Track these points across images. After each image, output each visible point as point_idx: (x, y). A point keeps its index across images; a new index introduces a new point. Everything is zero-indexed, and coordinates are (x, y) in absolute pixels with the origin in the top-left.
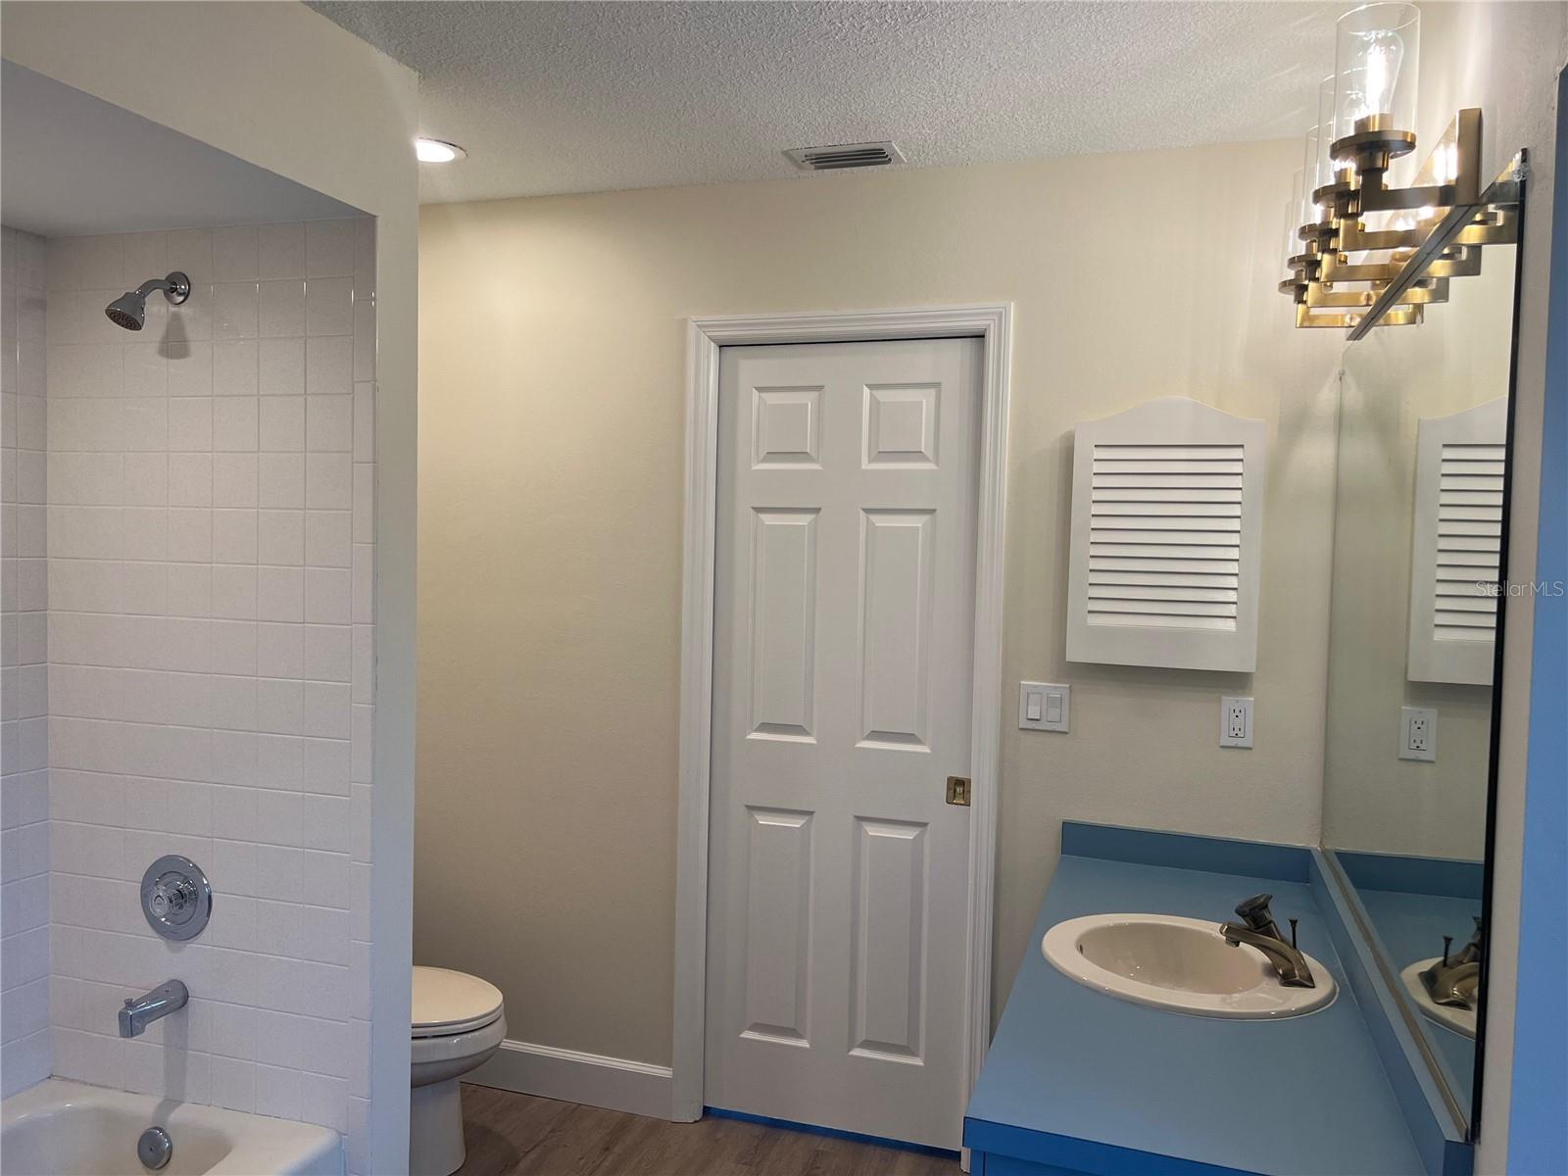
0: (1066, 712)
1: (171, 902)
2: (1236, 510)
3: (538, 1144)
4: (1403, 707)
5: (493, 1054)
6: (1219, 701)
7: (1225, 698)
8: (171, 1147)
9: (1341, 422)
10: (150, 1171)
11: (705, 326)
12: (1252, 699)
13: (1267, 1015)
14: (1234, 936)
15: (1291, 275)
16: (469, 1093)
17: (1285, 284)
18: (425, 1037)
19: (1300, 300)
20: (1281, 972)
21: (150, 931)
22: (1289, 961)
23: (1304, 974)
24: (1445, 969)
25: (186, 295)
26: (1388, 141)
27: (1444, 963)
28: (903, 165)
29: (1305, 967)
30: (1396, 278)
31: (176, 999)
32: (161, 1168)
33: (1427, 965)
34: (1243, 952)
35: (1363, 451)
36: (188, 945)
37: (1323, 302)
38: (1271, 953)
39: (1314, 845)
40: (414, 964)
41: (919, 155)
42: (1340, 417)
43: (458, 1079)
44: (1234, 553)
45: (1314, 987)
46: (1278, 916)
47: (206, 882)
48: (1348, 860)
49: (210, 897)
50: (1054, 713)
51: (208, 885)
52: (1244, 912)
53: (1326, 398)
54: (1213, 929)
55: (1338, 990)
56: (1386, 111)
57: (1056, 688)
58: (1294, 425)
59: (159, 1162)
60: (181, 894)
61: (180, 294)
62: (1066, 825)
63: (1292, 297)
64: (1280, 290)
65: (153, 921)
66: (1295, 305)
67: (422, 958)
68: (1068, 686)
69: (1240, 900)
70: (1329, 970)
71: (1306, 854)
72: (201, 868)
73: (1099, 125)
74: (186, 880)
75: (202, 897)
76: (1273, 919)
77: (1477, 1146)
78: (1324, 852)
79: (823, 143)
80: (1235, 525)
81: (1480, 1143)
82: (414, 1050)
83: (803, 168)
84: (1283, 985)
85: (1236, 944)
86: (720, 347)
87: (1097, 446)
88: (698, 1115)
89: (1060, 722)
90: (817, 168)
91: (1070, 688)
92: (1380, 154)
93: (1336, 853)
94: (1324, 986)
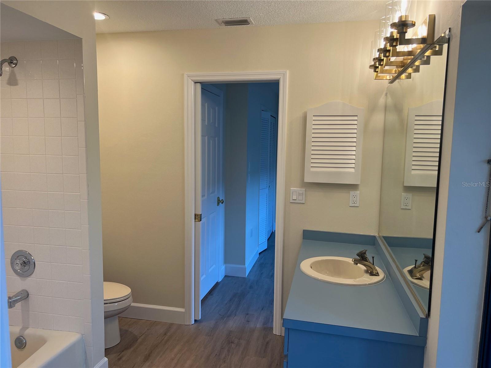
0: (304, 198)
1: (21, 265)
2: (355, 135)
3: (144, 334)
4: (403, 194)
5: (129, 308)
6: (349, 193)
7: (351, 192)
8: (26, 342)
9: (386, 108)
10: (19, 349)
11: (190, 76)
12: (359, 192)
13: (366, 285)
14: (356, 262)
15: (373, 63)
16: (121, 320)
17: (371, 66)
18: (107, 303)
19: (375, 71)
20: (369, 272)
21: (14, 274)
22: (372, 268)
23: (376, 272)
24: (415, 269)
25: (16, 64)
26: (407, 24)
27: (415, 267)
28: (253, 25)
29: (376, 270)
30: (406, 65)
31: (25, 296)
32: (23, 348)
33: (410, 268)
34: (359, 267)
35: (392, 118)
36: (28, 278)
37: (382, 72)
38: (367, 267)
39: (376, 235)
40: (104, 281)
41: (258, 22)
42: (386, 106)
43: (118, 316)
44: (354, 148)
45: (379, 276)
46: (369, 256)
47: (33, 258)
48: (386, 238)
49: (34, 263)
50: (300, 198)
51: (33, 259)
52: (359, 255)
53: (382, 101)
54: (350, 260)
55: (385, 276)
56: (407, 14)
57: (301, 190)
58: (372, 109)
59: (23, 346)
60: (24, 262)
61: (14, 64)
62: (304, 231)
63: (373, 70)
64: (369, 68)
65: (15, 271)
66: (374, 72)
67: (105, 280)
68: (305, 189)
69: (358, 252)
70: (382, 270)
71: (374, 237)
72: (31, 254)
73: (315, 14)
74: (26, 258)
75: (32, 263)
76: (367, 257)
77: (429, 319)
78: (379, 237)
79: (228, 18)
80: (355, 140)
81: (430, 318)
82: (105, 307)
83: (221, 25)
84: (370, 275)
85: (357, 264)
86: (195, 83)
87: (313, 116)
88: (193, 322)
89: (302, 200)
90: (226, 25)
91: (305, 190)
92: (405, 28)
93: (384, 237)
94: (382, 275)
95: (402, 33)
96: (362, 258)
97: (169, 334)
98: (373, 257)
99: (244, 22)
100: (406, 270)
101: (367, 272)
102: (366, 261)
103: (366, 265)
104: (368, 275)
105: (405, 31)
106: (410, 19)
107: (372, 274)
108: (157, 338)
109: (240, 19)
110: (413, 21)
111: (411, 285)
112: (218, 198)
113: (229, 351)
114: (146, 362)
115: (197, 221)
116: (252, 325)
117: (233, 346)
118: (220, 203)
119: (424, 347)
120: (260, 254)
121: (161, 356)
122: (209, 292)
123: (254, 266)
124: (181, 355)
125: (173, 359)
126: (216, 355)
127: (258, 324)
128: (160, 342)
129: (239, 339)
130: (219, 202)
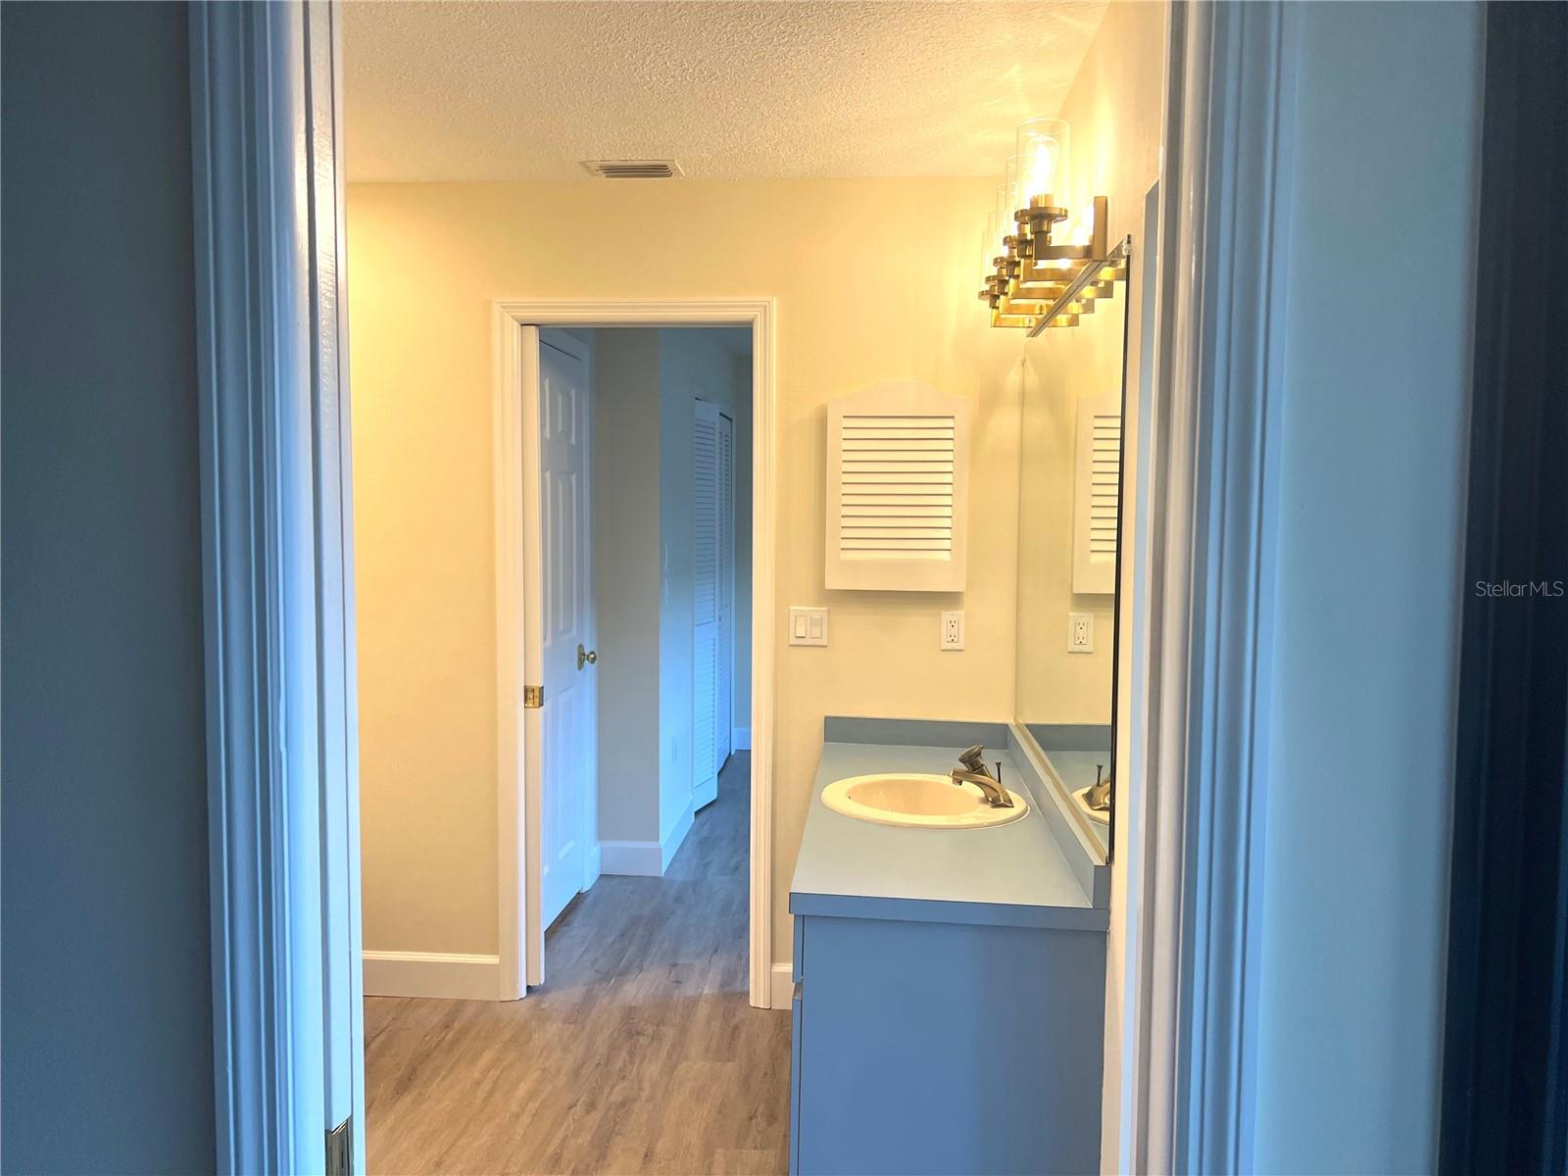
0: (825, 631)
2: (949, 467)
3: (383, 1030)
4: (1071, 614)
6: (940, 615)
7: (943, 613)
9: (1023, 398)
11: (509, 307)
12: (963, 612)
13: (982, 826)
14: (958, 778)
15: (987, 287)
17: (982, 294)
19: (992, 306)
20: (991, 800)
22: (996, 791)
23: (1006, 798)
24: (1098, 788)
26: (1050, 213)
27: (1098, 784)
28: (681, 179)
29: (1007, 795)
30: (1059, 298)
34: (966, 790)
35: (1039, 421)
37: (1009, 309)
38: (984, 787)
39: (1010, 721)
41: (695, 171)
42: (1023, 393)
44: (948, 500)
45: (1013, 807)
46: (988, 761)
48: (1035, 729)
50: (816, 632)
52: (966, 759)
53: (1013, 378)
54: (944, 778)
55: (1028, 808)
56: (1048, 194)
57: (816, 611)
58: (990, 399)
62: (826, 719)
63: (988, 303)
64: (978, 297)
66: (990, 310)
68: (826, 609)
69: (962, 752)
70: (1023, 796)
71: (1006, 726)
76: (985, 763)
78: (1018, 726)
79: (615, 159)
80: (948, 478)
81: (1113, 861)
83: (595, 175)
84: (993, 807)
85: (960, 783)
86: (522, 325)
87: (844, 417)
88: (524, 993)
89: (821, 638)
90: (607, 177)
91: (829, 611)
92: (1046, 222)
93: (1027, 726)
94: (1019, 804)
95: (1041, 234)
96: (973, 767)
97: (456, 1026)
98: (998, 764)
99: (659, 170)
100: (1078, 795)
101: (985, 801)
102: (982, 773)
103: (984, 784)
104: (988, 807)
105: (1045, 229)
106: (1057, 204)
107: (996, 804)
108: (426, 1036)
109: (648, 163)
110: (1061, 209)
111: (1089, 822)
112: (581, 646)
113: (631, 1053)
114: (402, 1094)
115: (531, 705)
116: (689, 990)
117: (643, 1040)
118: (586, 661)
119: (1106, 932)
120: (697, 813)
121: (444, 1078)
122: (560, 920)
123: (682, 847)
124: (498, 1072)
125: (478, 1083)
126: (599, 1064)
127: (706, 987)
128: (434, 1045)
129: (658, 1026)
130: (582, 658)
